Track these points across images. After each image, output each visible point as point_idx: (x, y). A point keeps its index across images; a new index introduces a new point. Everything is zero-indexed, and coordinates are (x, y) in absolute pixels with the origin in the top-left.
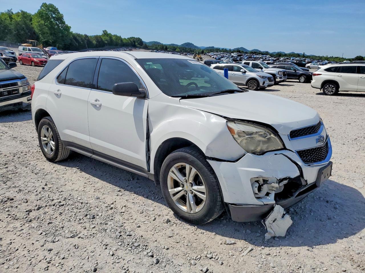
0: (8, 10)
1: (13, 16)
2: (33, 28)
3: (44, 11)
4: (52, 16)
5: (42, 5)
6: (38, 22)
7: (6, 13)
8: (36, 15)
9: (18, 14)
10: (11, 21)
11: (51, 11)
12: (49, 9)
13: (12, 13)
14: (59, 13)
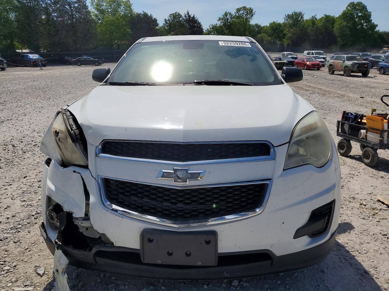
0: (313, 16)
1: (316, 22)
2: (333, 32)
3: (350, 10)
4: (357, 15)
5: (349, 4)
6: (339, 25)
7: (310, 20)
8: (340, 17)
9: (321, 19)
10: (313, 26)
11: (358, 10)
12: (355, 8)
13: (316, 19)
14: (367, 11)
